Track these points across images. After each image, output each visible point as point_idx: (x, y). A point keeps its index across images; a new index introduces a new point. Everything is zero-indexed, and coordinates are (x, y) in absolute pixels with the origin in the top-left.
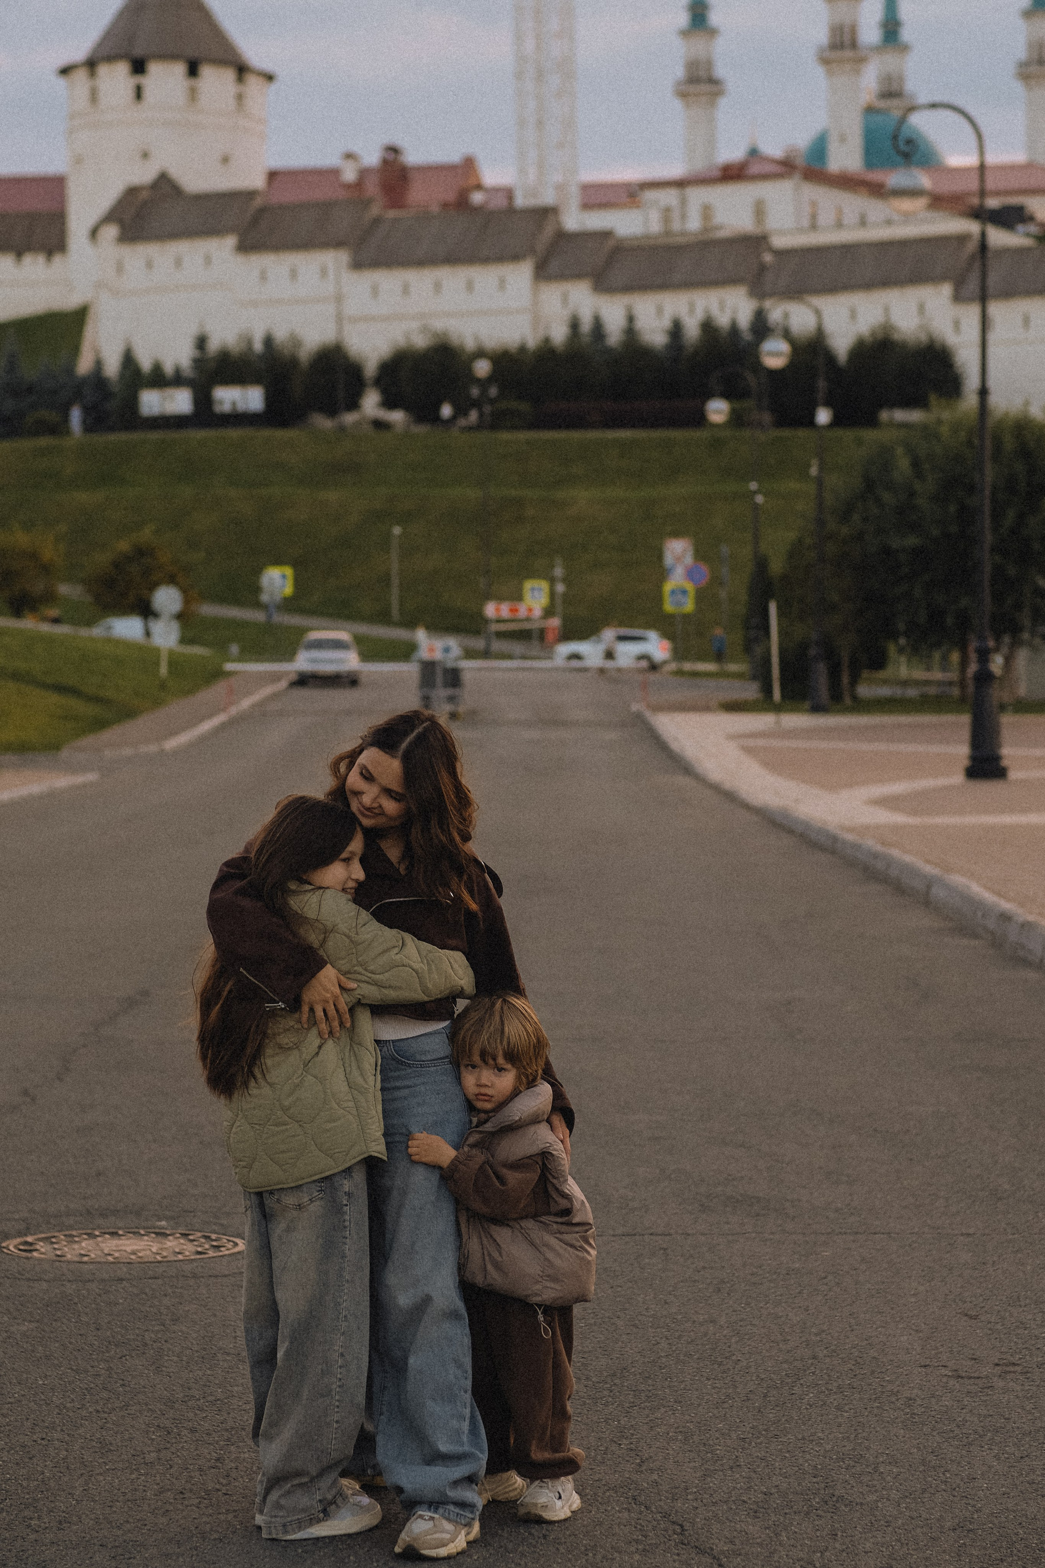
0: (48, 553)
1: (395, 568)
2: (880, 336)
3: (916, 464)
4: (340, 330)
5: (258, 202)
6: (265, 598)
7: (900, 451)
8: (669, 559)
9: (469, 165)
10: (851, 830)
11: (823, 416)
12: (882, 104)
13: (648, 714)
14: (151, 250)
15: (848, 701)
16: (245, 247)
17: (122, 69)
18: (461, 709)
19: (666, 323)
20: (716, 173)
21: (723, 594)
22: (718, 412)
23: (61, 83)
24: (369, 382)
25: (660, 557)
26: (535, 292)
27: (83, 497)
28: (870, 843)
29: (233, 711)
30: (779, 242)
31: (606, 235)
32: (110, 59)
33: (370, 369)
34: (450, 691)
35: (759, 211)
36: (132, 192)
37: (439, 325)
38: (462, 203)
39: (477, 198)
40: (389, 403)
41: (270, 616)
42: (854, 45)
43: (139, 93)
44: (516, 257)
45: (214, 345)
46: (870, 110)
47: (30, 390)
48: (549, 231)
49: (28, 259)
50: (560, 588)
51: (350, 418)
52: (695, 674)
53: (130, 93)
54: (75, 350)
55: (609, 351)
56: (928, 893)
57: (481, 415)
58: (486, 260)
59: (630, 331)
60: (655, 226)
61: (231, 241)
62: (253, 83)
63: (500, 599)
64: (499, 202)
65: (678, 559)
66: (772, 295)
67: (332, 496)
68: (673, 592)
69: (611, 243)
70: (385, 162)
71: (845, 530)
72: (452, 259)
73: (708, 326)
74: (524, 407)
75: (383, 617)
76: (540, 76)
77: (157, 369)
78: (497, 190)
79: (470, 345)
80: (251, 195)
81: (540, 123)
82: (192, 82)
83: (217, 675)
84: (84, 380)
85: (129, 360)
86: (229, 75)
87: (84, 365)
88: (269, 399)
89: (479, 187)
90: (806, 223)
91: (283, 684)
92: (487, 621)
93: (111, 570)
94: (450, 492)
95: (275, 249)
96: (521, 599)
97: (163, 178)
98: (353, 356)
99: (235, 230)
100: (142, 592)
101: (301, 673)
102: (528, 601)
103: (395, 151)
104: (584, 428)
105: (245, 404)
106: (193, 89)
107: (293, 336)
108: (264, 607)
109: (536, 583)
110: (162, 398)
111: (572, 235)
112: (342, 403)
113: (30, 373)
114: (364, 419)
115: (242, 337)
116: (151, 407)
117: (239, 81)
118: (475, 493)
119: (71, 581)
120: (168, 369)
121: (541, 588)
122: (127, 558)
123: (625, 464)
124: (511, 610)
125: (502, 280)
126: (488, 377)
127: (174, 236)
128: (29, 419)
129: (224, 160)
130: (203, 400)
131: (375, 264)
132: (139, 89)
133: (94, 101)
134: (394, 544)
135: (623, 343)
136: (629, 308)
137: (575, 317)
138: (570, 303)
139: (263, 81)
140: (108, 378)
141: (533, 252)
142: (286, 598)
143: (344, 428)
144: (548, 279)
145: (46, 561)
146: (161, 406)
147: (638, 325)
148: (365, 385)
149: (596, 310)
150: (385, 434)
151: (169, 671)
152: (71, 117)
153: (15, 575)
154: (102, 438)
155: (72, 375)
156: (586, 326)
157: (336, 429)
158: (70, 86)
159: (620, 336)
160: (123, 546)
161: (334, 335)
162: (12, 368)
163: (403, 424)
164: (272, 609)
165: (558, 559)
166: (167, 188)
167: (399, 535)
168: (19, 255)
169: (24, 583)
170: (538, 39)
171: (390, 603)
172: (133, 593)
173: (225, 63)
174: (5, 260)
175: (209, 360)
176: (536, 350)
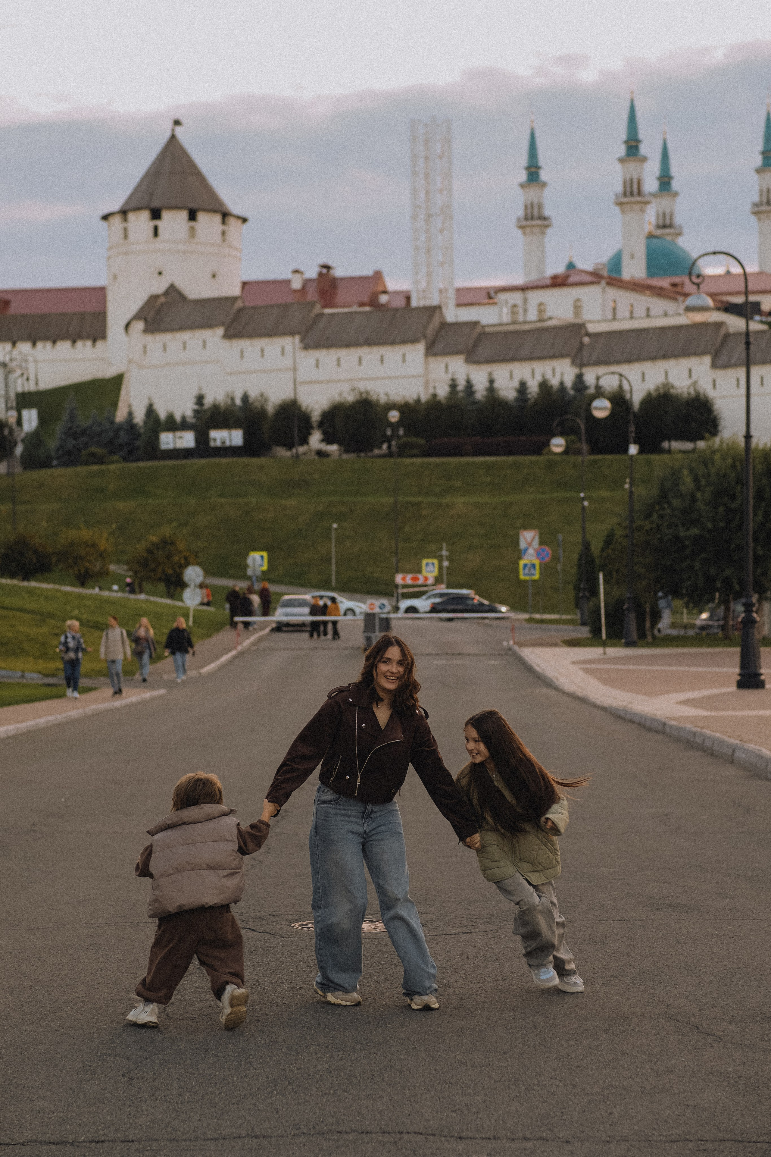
0: (103, 545)
1: (333, 550)
2: (662, 391)
3: (696, 479)
4: (295, 393)
5: (239, 304)
6: (249, 572)
7: (685, 472)
8: (523, 545)
9: (378, 276)
10: (674, 719)
11: (633, 450)
12: (659, 232)
13: (516, 648)
14: (166, 337)
15: (650, 639)
16: (228, 336)
17: (145, 215)
19: (516, 384)
20: (548, 282)
21: (559, 567)
22: (558, 446)
23: (104, 224)
24: (315, 425)
25: (517, 543)
26: (426, 363)
27: (122, 505)
28: (689, 726)
29: (239, 648)
30: (592, 328)
31: (475, 324)
32: (137, 209)
33: (316, 416)
35: (577, 307)
36: (153, 298)
37: (362, 386)
38: (373, 302)
39: (383, 299)
40: (328, 439)
42: (640, 193)
43: (156, 231)
44: (414, 341)
45: (208, 401)
46: (650, 236)
47: (83, 432)
48: (436, 322)
49: (79, 344)
50: (446, 564)
51: (302, 449)
52: (542, 621)
53: (150, 231)
54: (115, 405)
55: (475, 403)
56: (732, 756)
57: (389, 447)
58: (393, 343)
59: (491, 389)
60: (506, 318)
61: (220, 331)
62: (233, 222)
63: (405, 571)
64: (400, 303)
65: (530, 544)
66: (588, 365)
67: (291, 503)
68: (525, 566)
69: (478, 330)
70: (320, 274)
71: (647, 525)
72: (369, 343)
73: (544, 385)
74: (421, 441)
75: (326, 585)
76: (429, 217)
77: (171, 417)
78: (397, 293)
79: (383, 400)
80: (234, 299)
81: (428, 251)
82: (192, 223)
84: (120, 426)
85: (151, 411)
86: (217, 218)
87: (120, 416)
88: (246, 438)
89: (385, 292)
90: (610, 316)
91: (268, 630)
92: (397, 586)
93: (145, 555)
94: (370, 499)
95: (250, 336)
96: (420, 571)
97: (172, 288)
98: (304, 408)
99: (223, 324)
100: (166, 569)
101: (278, 622)
102: (424, 573)
103: (328, 267)
104: (461, 455)
105: (230, 441)
106: (192, 229)
107: (262, 395)
108: (249, 578)
109: (430, 561)
110: (175, 437)
111: (452, 325)
112: (296, 440)
113: (83, 422)
114: (310, 450)
115: (228, 396)
116: (167, 444)
117: (224, 222)
118: (387, 500)
119: (119, 562)
120: (178, 418)
121: (433, 564)
122: (157, 547)
123: (488, 479)
124: (413, 579)
125: (404, 355)
126: (397, 422)
127: (182, 328)
128: (84, 453)
129: (214, 276)
130: (202, 439)
131: (318, 346)
132: (156, 229)
133: (126, 237)
134: (333, 535)
135: (486, 397)
136: (490, 374)
137: (453, 380)
138: (450, 371)
139: (239, 222)
140: (137, 424)
141: (425, 336)
142: (263, 572)
143: (297, 456)
144: (435, 355)
145: (102, 548)
146: (174, 442)
147: (496, 385)
148: (312, 428)
149: (468, 375)
150: (325, 460)
151: (194, 622)
152: (110, 248)
153: (82, 559)
154: (134, 465)
155: (112, 422)
156: (461, 386)
157: (292, 456)
158: (109, 226)
159: (485, 393)
160: (154, 539)
161: (292, 392)
162: (72, 418)
163: (337, 453)
164: (254, 579)
165: (444, 545)
166: (175, 295)
167: (336, 529)
168: (74, 342)
169: (87, 564)
170: (427, 193)
171: (331, 575)
172: (160, 570)
173: (214, 211)
174: (64, 346)
175: (205, 411)
176: (427, 402)
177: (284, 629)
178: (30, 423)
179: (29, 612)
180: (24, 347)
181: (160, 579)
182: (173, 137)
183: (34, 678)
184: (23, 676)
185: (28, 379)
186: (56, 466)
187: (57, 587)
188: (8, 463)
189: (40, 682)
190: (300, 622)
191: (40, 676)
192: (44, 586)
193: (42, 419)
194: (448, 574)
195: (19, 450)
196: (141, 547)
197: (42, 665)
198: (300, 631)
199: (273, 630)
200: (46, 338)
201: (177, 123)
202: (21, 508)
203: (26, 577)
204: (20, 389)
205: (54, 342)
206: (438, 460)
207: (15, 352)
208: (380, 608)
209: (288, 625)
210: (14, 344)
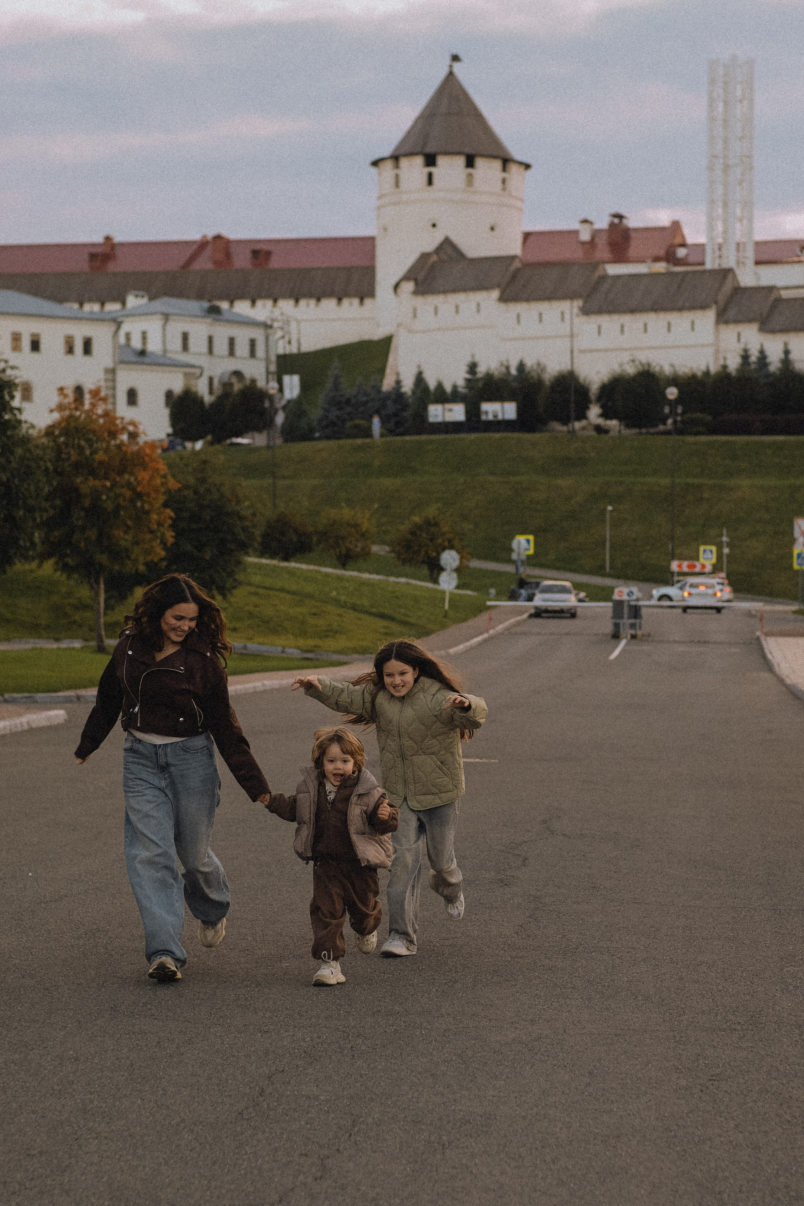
0: (365, 526)
1: (608, 533)
4: (572, 365)
5: (517, 264)
6: (514, 556)
8: (797, 532)
9: (676, 226)
13: (762, 638)
14: (438, 300)
16: (504, 299)
17: (419, 161)
18: (639, 633)
23: (374, 170)
24: (593, 398)
25: (791, 530)
26: (717, 331)
27: (388, 482)
29: (491, 632)
31: (772, 288)
32: (411, 154)
33: (594, 389)
34: (633, 621)
36: (424, 257)
37: (644, 357)
38: (671, 257)
39: (681, 252)
40: (605, 415)
41: (517, 569)
43: (430, 181)
44: (704, 307)
45: (482, 370)
47: (348, 402)
48: (728, 288)
49: (346, 302)
50: (726, 551)
51: (577, 425)
53: (425, 179)
54: (382, 371)
55: (768, 375)
58: (680, 309)
59: (786, 361)
61: (495, 294)
62: (514, 168)
63: (682, 558)
64: (696, 257)
65: (803, 532)
67: (564, 482)
68: (799, 555)
69: (775, 295)
70: (612, 225)
72: (657, 308)
74: (709, 418)
75: (599, 571)
76: (726, 168)
77: (440, 386)
78: (694, 246)
79: (668, 371)
80: (513, 258)
81: (726, 205)
82: (470, 170)
83: (480, 609)
84: (388, 396)
85: (420, 380)
86: (497, 164)
87: (388, 384)
88: (520, 411)
89: (684, 245)
91: (525, 616)
92: (672, 574)
93: (409, 536)
94: (648, 480)
95: (527, 300)
96: (698, 559)
97: (447, 242)
98: (581, 380)
99: (499, 286)
100: (430, 552)
101: (536, 608)
102: (702, 560)
103: (620, 217)
104: (749, 433)
105: (503, 413)
106: (470, 175)
107: (539, 364)
108: (514, 562)
109: (708, 547)
110: (444, 409)
111: (746, 289)
112: (573, 414)
113: (349, 391)
114: (590, 424)
115: (502, 365)
116: (436, 416)
117: (504, 169)
118: (665, 481)
119: (383, 542)
120: (448, 388)
121: (711, 551)
122: (420, 528)
123: (777, 460)
124: (689, 566)
125: (693, 323)
126: (676, 400)
127: (455, 290)
128: (349, 424)
129: (492, 229)
130: (473, 412)
131: (600, 311)
132: (430, 176)
133: (397, 184)
134: (608, 516)
135: (780, 370)
136: (786, 344)
137: (746, 351)
138: (743, 340)
139: (522, 169)
140: (405, 393)
141: (716, 303)
142: (529, 557)
143: (573, 432)
144: (727, 322)
145: (364, 529)
146: (444, 416)
147: (793, 356)
148: (590, 402)
149: (762, 346)
150: (603, 435)
151: (450, 605)
152: (379, 198)
153: (343, 538)
154: (399, 438)
155: (379, 391)
156: (753, 359)
157: (569, 432)
158: (380, 174)
159: (779, 365)
160: (416, 519)
161: (569, 363)
162: (336, 386)
163: (617, 428)
164: (519, 564)
165: (725, 532)
166: (450, 251)
167: (611, 511)
168: (340, 300)
169: (349, 545)
170: (726, 141)
171: (604, 560)
172: (423, 553)
173: (495, 157)
174: (329, 304)
175: (477, 380)
176: (718, 374)
177: (544, 615)
178: (291, 389)
179: (288, 592)
180: (286, 305)
181: (423, 562)
182: (451, 73)
183: (295, 653)
184: (283, 652)
185: (290, 342)
186: (319, 439)
187: (316, 568)
188: (268, 433)
189: (299, 657)
190: (559, 609)
191: (299, 652)
192: (304, 566)
193: (305, 386)
194: (729, 562)
195: (280, 419)
196: (404, 527)
197: (301, 642)
198: (558, 618)
199: (531, 616)
200: (309, 295)
201: (455, 58)
202: (281, 483)
203: (286, 558)
204: (281, 351)
205: (319, 300)
206: (724, 438)
207: (277, 313)
208: (628, 595)
209: (547, 611)
210: (275, 301)
